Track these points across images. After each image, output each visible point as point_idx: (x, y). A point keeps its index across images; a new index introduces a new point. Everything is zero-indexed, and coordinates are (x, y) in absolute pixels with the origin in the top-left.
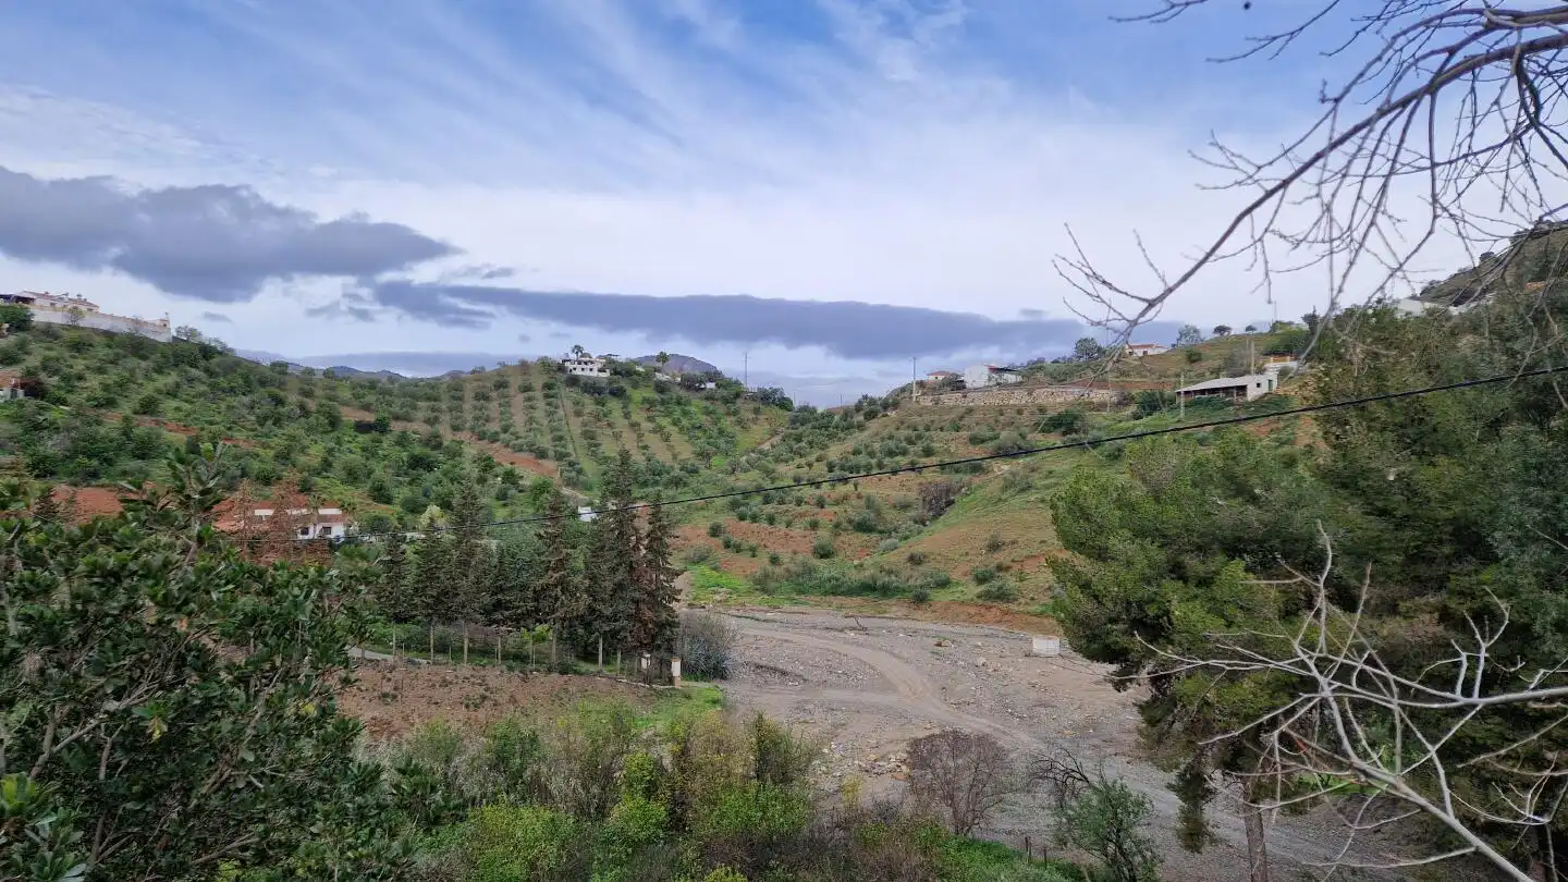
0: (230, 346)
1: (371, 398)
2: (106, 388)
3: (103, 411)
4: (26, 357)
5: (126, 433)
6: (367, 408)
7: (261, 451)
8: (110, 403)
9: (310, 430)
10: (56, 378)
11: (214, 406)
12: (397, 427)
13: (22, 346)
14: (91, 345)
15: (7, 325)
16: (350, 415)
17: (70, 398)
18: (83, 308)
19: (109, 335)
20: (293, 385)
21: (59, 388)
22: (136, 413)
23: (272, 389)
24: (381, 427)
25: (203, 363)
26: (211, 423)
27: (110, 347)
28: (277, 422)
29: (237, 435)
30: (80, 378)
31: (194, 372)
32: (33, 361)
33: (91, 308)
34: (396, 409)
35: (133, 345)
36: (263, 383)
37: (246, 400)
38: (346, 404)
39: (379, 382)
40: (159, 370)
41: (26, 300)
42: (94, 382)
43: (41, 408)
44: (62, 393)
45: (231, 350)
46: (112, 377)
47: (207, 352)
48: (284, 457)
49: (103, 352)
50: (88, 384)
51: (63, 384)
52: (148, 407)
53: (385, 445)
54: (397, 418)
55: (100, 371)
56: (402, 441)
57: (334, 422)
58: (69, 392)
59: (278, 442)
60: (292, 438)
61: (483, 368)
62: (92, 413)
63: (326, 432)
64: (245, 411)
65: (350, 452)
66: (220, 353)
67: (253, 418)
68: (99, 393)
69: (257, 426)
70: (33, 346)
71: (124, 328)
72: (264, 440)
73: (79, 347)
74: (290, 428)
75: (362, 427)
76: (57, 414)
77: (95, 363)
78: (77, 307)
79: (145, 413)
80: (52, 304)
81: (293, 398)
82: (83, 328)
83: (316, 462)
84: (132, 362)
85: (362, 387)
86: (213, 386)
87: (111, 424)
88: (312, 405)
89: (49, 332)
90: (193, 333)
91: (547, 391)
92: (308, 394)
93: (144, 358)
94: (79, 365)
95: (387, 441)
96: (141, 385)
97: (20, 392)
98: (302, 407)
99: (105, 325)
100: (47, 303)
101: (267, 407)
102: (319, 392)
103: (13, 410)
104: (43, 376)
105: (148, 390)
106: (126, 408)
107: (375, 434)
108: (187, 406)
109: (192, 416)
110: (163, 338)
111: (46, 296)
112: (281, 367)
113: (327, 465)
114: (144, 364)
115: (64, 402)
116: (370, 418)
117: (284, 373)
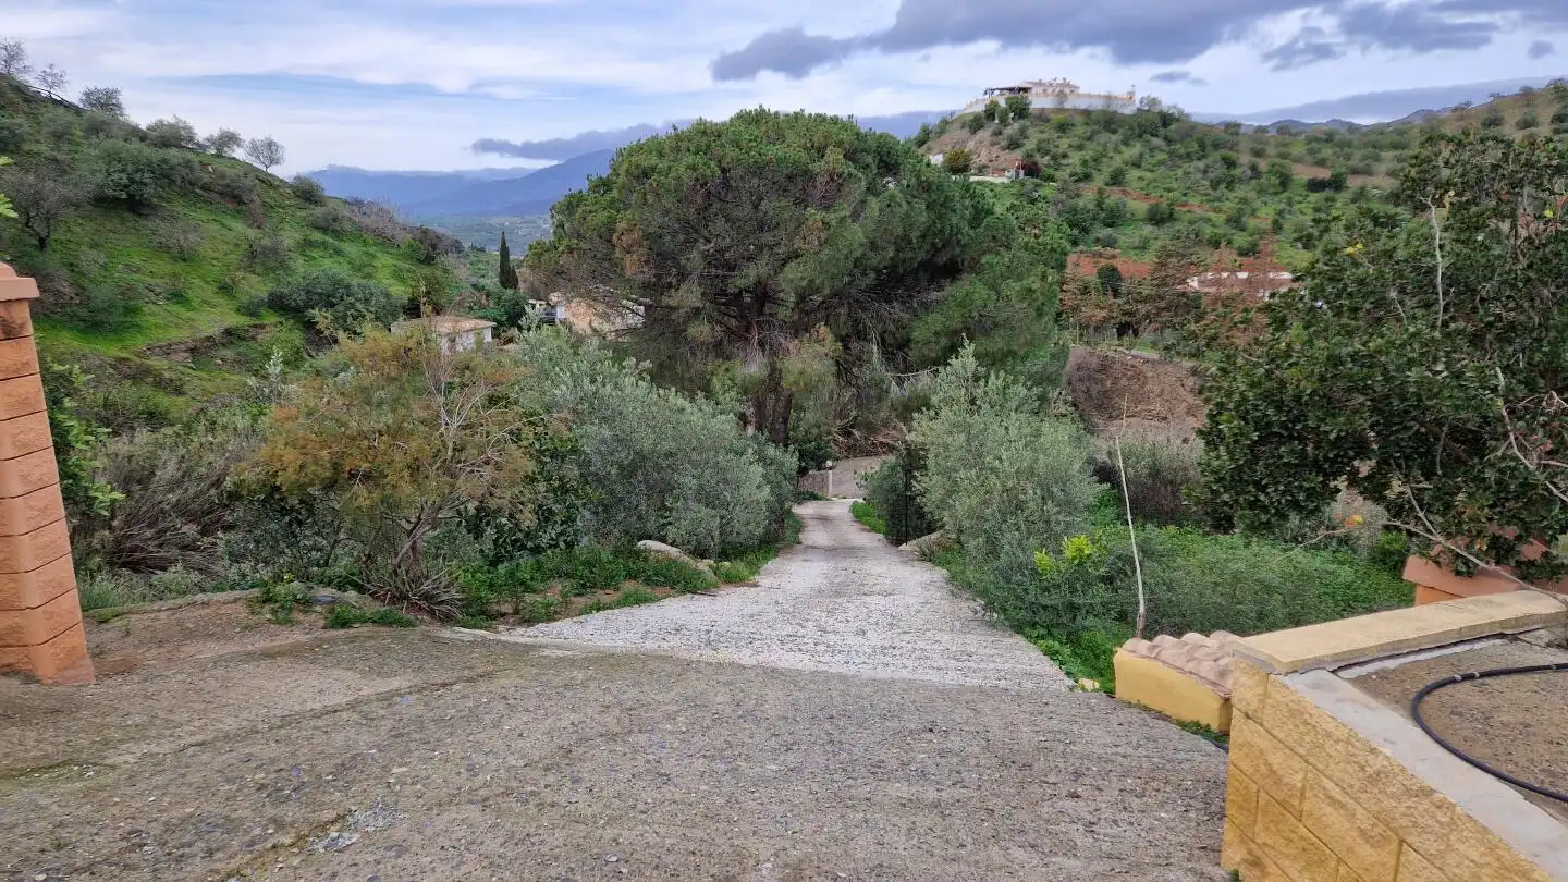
0: (1186, 111)
1: (1327, 152)
2: (1085, 163)
3: (1081, 185)
4: (1025, 141)
5: (1099, 204)
6: (1321, 163)
7: (1213, 216)
8: (1087, 177)
9: (1261, 191)
10: (1047, 158)
11: (1172, 173)
12: (1354, 183)
13: (1023, 132)
14: (1073, 125)
15: (1012, 115)
16: (1303, 173)
17: (1058, 174)
18: (1067, 91)
19: (1087, 113)
20: (1245, 145)
21: (1048, 166)
22: (1107, 184)
23: (1224, 152)
24: (1336, 184)
25: (1162, 131)
26: (1169, 190)
27: (1087, 124)
28: (1230, 185)
29: (1192, 201)
30: (1065, 156)
31: (1156, 141)
32: (1030, 145)
33: (1074, 89)
34: (1355, 163)
35: (1106, 121)
36: (1216, 146)
37: (1201, 165)
38: (1298, 160)
39: (1337, 132)
40: (1126, 143)
41: (1025, 90)
42: (1075, 158)
43: (1037, 186)
44: (1051, 171)
45: (1187, 115)
46: (1088, 154)
47: (1166, 119)
48: (1235, 220)
49: (1080, 130)
50: (1071, 161)
51: (1052, 163)
52: (1117, 179)
53: (1339, 203)
54: (1355, 173)
55: (1080, 148)
56: (1359, 198)
57: (1285, 182)
58: (1056, 169)
59: (1230, 206)
60: (1243, 201)
62: (1072, 187)
63: (1277, 193)
64: (1199, 176)
65: (1301, 213)
66: (1178, 120)
67: (1207, 183)
68: (1079, 169)
69: (1210, 191)
70: (1030, 131)
71: (1098, 105)
72: (1216, 204)
73: (1063, 128)
74: (1242, 191)
75: (1316, 185)
76: (1049, 190)
77: (1076, 141)
78: (1063, 90)
79: (1114, 184)
80: (1045, 91)
81: (1245, 159)
82: (1067, 110)
83: (1266, 225)
84: (1104, 137)
85: (1317, 140)
86: (1171, 153)
87: (1088, 197)
88: (1263, 165)
89: (1042, 117)
90: (1154, 102)
92: (1258, 154)
93: (1114, 132)
94: (1064, 144)
95: (1342, 197)
96: (1111, 158)
97: (1022, 172)
98: (1254, 168)
99: (1082, 104)
100: (1040, 90)
101: (1219, 171)
102: (1271, 151)
103: (1017, 188)
104: (1037, 157)
105: (1118, 161)
106: (1099, 180)
107: (1329, 192)
108: (1148, 175)
109: (1153, 185)
110: (1129, 111)
111: (1040, 84)
112: (1233, 128)
113: (1277, 227)
114: (1114, 138)
115: (1051, 178)
116: (1325, 174)
117: (1237, 134)
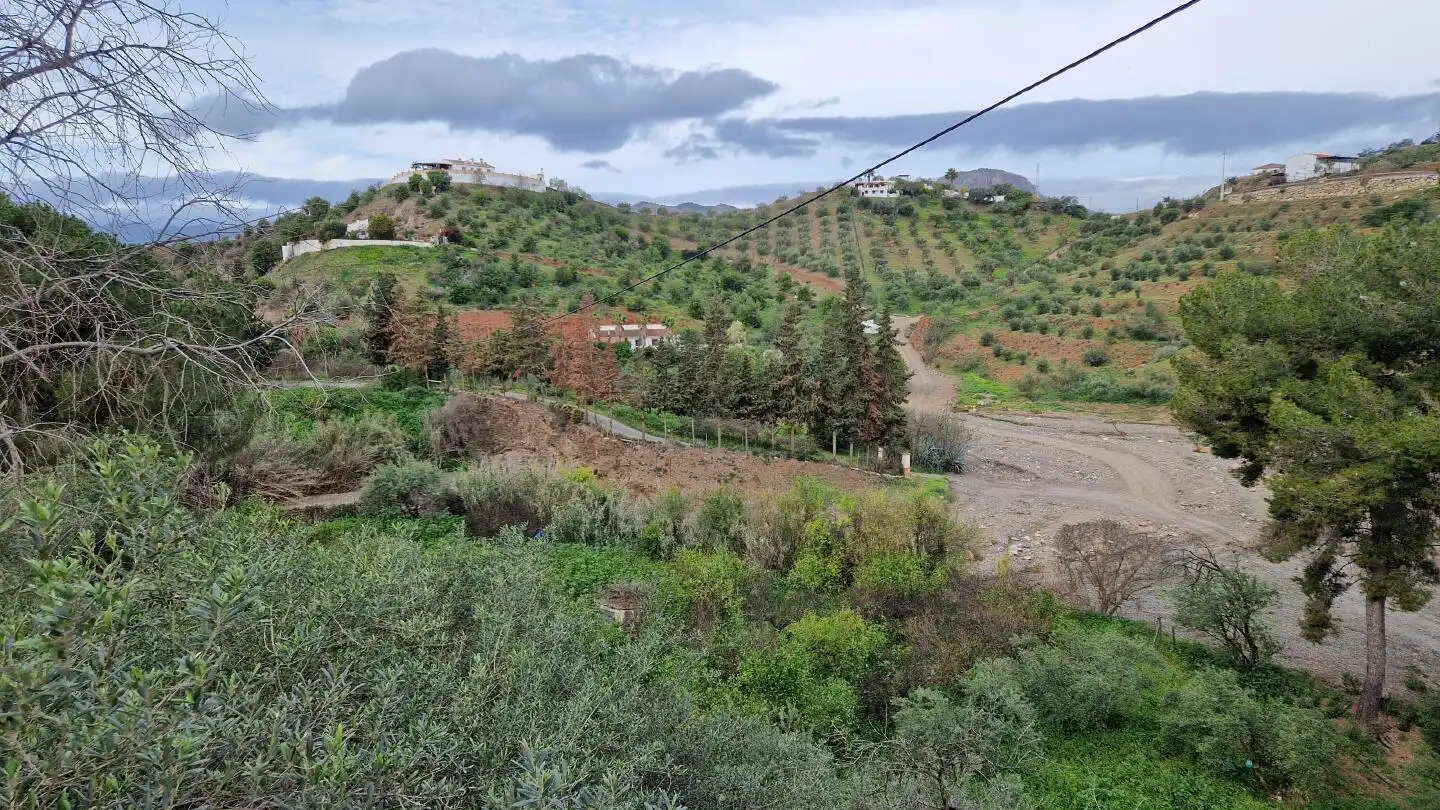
0: (588, 192)
1: (694, 230)
2: (501, 232)
3: (499, 251)
4: (447, 211)
5: (515, 268)
6: (690, 238)
7: (607, 278)
8: (504, 244)
9: (646, 259)
10: (468, 227)
11: (575, 243)
12: (714, 254)
13: (445, 204)
14: (490, 199)
15: (434, 188)
16: (679, 246)
17: (476, 241)
18: (484, 170)
19: (502, 189)
20: (635, 222)
21: (469, 234)
22: (521, 251)
23: (618, 227)
24: (702, 255)
25: (567, 208)
26: (572, 257)
27: (503, 199)
28: (621, 254)
29: (591, 266)
30: (484, 225)
31: (562, 216)
32: (452, 215)
33: (490, 169)
34: (713, 239)
35: (518, 197)
36: (612, 222)
37: (598, 237)
38: (675, 236)
39: (700, 215)
40: (536, 216)
41: (445, 166)
42: (492, 228)
43: (459, 251)
44: (471, 238)
45: (589, 196)
46: (504, 225)
47: (571, 198)
48: (626, 283)
49: (497, 204)
50: (489, 230)
51: (471, 231)
52: (529, 247)
53: (704, 270)
54: (715, 246)
55: (497, 219)
56: (718, 266)
57: (665, 253)
58: (476, 237)
59: (622, 271)
60: (632, 267)
61: (785, 198)
62: (491, 252)
63: (660, 261)
64: (596, 246)
65: (678, 277)
66: (581, 199)
67: (603, 251)
68: (496, 238)
69: (605, 258)
70: (452, 202)
71: (511, 183)
72: (610, 269)
73: (481, 201)
74: (630, 259)
75: (687, 256)
76: (470, 255)
77: (492, 213)
78: (480, 169)
79: (527, 251)
80: (464, 168)
81: (634, 234)
82: (485, 186)
83: (649, 286)
84: (518, 210)
85: (687, 220)
86: (573, 227)
87: (504, 262)
88: (648, 239)
89: (462, 191)
90: (561, 183)
91: (840, 215)
92: (645, 229)
93: (526, 207)
94: (483, 215)
95: (706, 266)
96: (524, 228)
97: (445, 238)
98: (641, 241)
99: (499, 182)
100: (460, 168)
101: (613, 242)
102: (654, 227)
103: (441, 252)
104: (459, 226)
105: (530, 231)
106: (515, 247)
107: (697, 261)
108: (555, 244)
109: (559, 252)
110: (540, 190)
111: (460, 162)
112: (625, 208)
113: (657, 289)
114: (525, 211)
115: (471, 244)
116: (693, 247)
117: (628, 213)
